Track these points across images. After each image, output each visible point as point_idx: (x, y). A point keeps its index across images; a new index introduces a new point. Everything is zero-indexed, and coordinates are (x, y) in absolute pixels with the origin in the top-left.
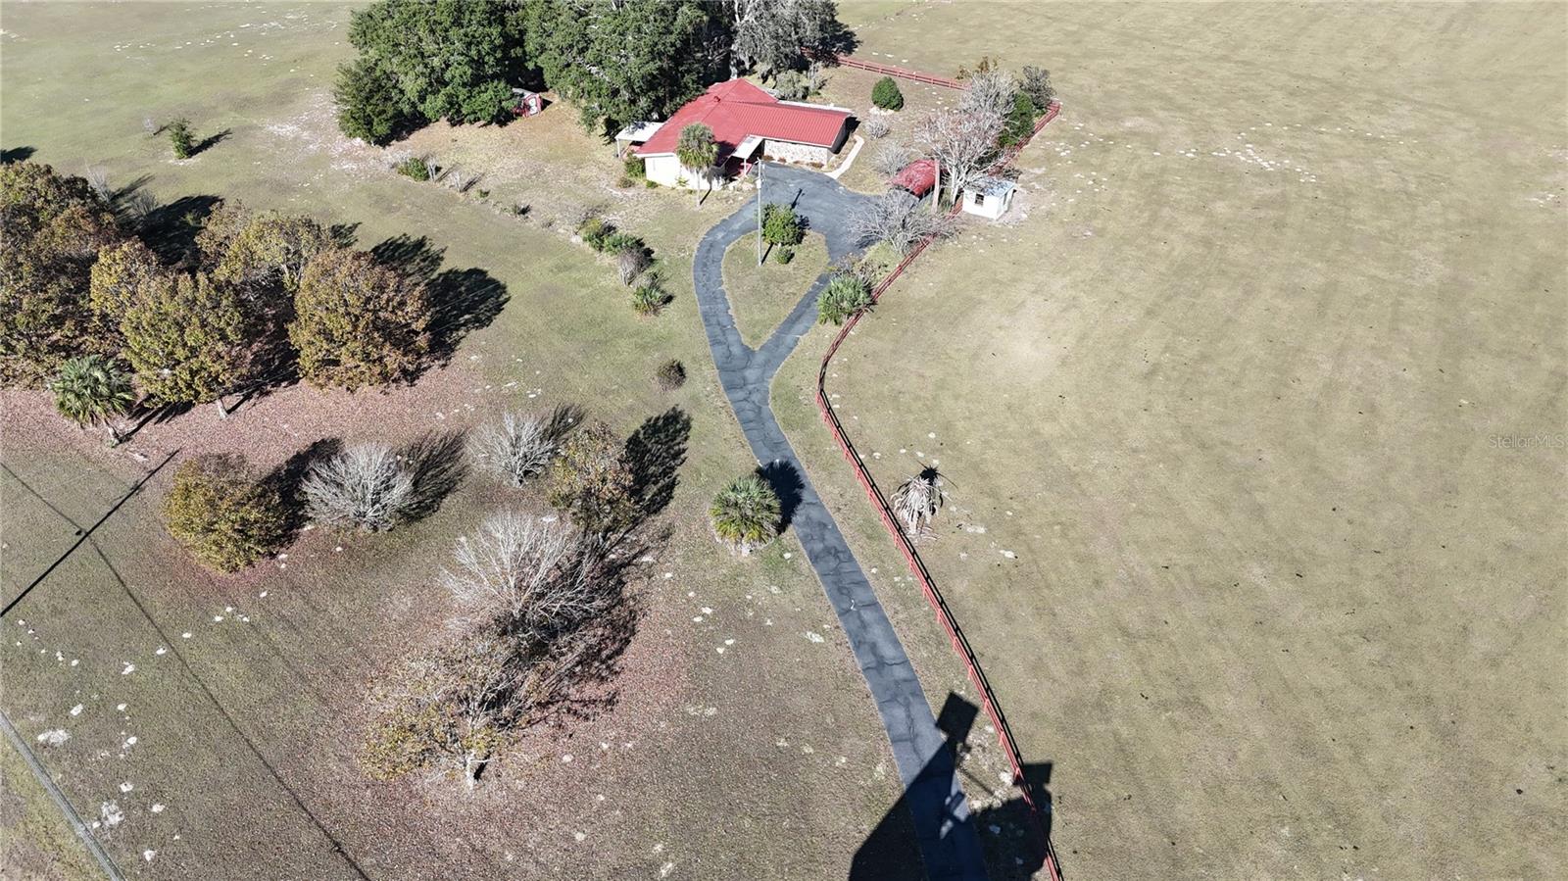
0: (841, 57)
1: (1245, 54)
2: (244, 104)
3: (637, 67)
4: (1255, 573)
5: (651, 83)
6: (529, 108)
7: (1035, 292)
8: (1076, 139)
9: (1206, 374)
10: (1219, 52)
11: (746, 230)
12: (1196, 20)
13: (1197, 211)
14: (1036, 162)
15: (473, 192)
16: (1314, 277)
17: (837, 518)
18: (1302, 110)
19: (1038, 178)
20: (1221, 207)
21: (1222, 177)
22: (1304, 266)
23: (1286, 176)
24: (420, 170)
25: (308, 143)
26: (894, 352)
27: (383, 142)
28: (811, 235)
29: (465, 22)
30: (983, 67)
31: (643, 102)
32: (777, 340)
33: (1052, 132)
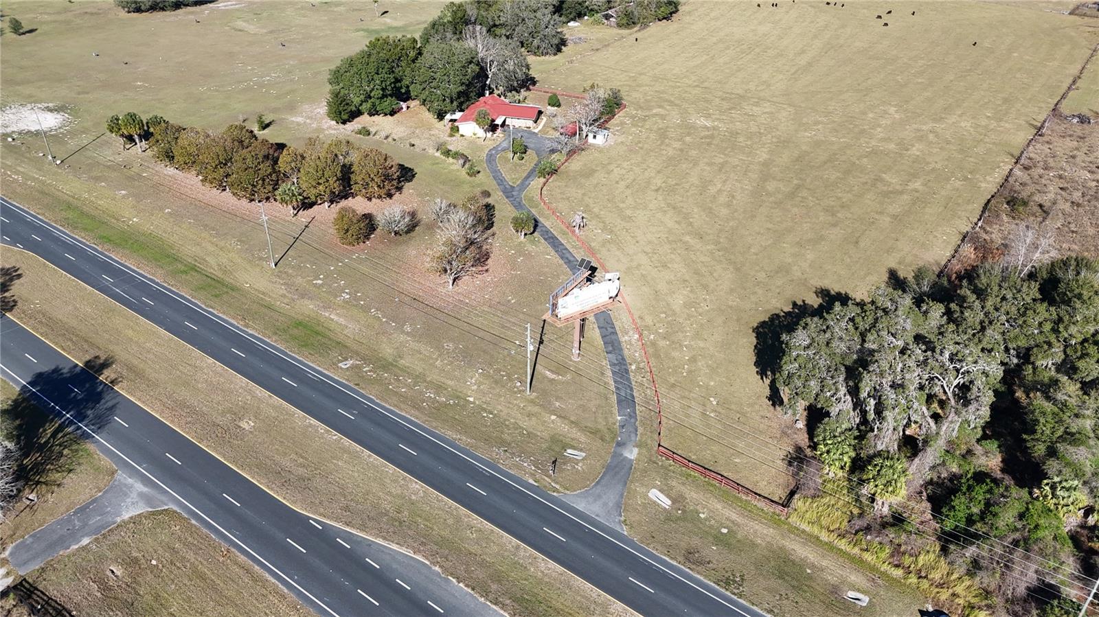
0: (531, 87)
1: (706, 84)
2: (275, 110)
3: (454, 89)
4: (687, 238)
5: (460, 94)
6: (402, 108)
7: (617, 167)
8: (633, 117)
9: (677, 189)
10: (696, 84)
11: (504, 150)
12: (687, 71)
13: (679, 140)
14: (617, 125)
15: (390, 139)
16: (719, 159)
17: (552, 230)
18: (725, 105)
19: (617, 131)
20: (688, 139)
21: (690, 129)
22: (716, 156)
23: (714, 128)
24: (366, 132)
25: (310, 124)
26: (566, 186)
27: (344, 122)
28: (529, 152)
29: (380, 73)
30: (592, 87)
31: (455, 103)
32: (522, 183)
33: (623, 115)
